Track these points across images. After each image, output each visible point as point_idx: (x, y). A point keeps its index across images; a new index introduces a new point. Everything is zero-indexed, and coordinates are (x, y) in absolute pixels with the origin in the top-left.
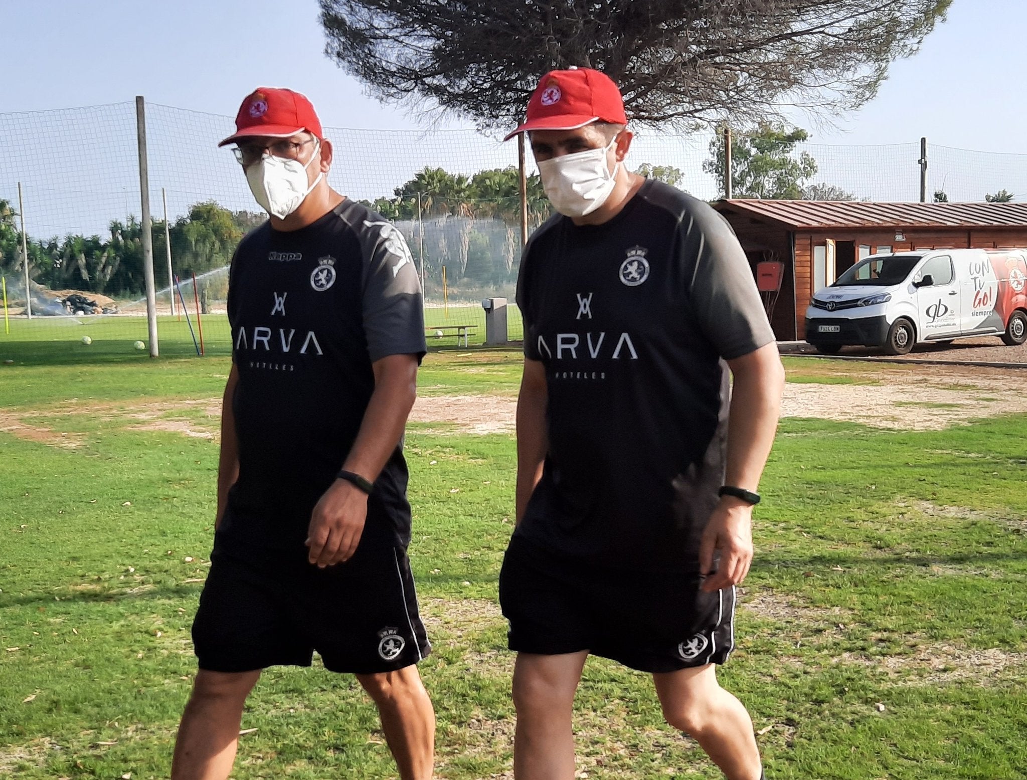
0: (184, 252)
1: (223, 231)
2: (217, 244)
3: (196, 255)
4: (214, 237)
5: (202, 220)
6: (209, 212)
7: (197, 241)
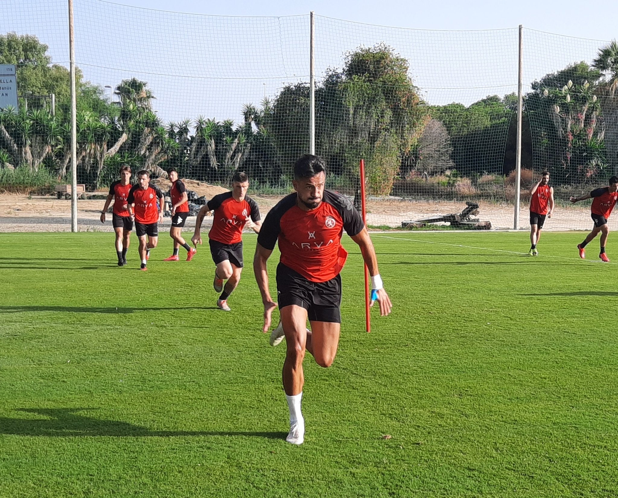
0: (335, 126)
1: (400, 94)
2: (389, 114)
3: (354, 132)
4: (384, 103)
5: (367, 74)
6: (378, 62)
7: (357, 108)
